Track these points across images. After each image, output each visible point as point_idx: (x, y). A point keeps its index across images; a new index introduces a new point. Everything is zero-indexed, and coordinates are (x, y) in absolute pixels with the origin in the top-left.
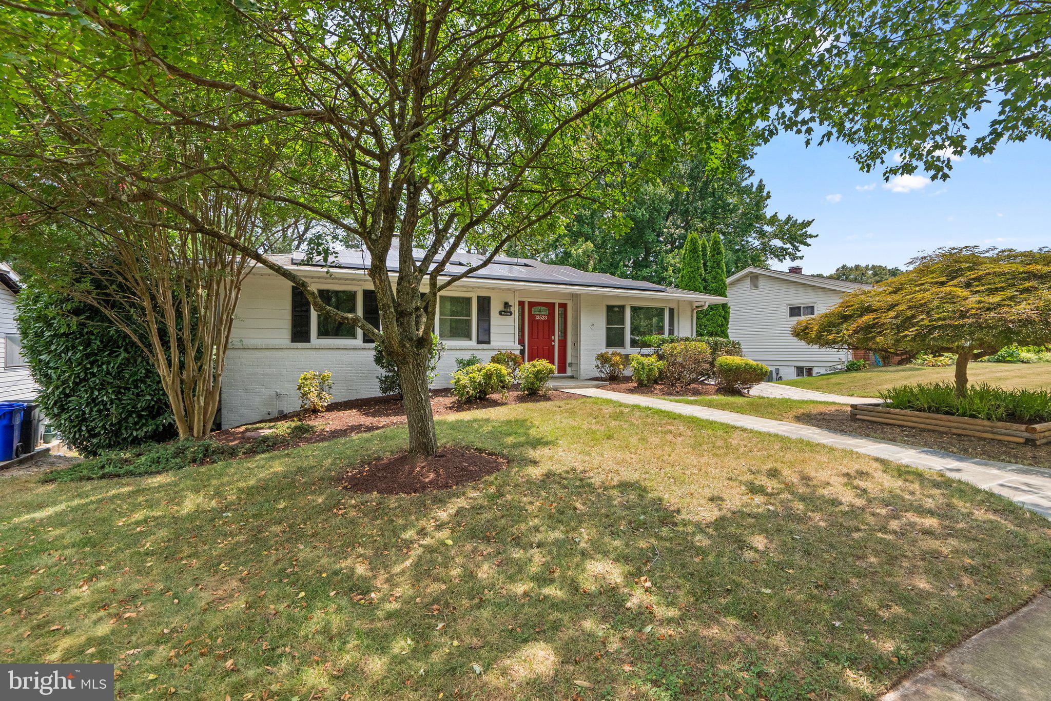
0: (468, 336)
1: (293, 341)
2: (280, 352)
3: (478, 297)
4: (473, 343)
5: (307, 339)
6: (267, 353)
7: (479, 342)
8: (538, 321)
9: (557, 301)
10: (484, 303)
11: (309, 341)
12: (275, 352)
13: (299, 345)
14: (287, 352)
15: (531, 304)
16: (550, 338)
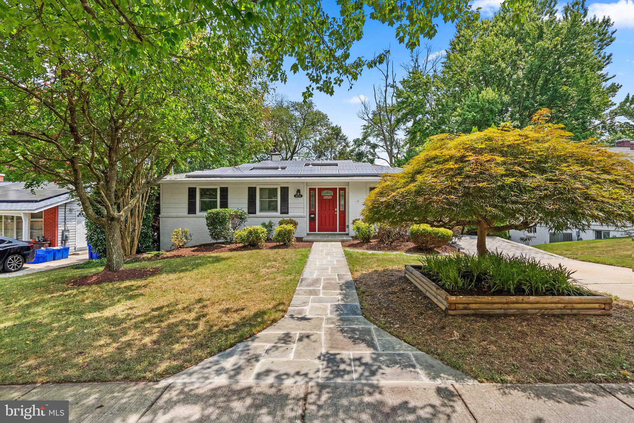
0: (275, 209)
1: (189, 213)
2: (183, 219)
3: (281, 188)
4: (278, 214)
5: (194, 212)
6: (177, 219)
7: (281, 213)
8: (326, 199)
9: (338, 187)
10: (285, 191)
11: (195, 213)
12: (181, 219)
13: (190, 215)
14: (186, 219)
15: (320, 190)
16: (334, 209)
